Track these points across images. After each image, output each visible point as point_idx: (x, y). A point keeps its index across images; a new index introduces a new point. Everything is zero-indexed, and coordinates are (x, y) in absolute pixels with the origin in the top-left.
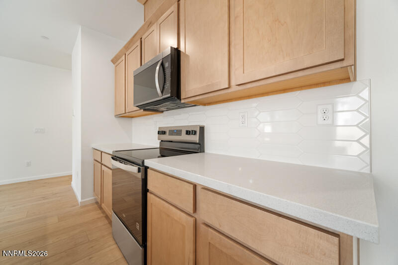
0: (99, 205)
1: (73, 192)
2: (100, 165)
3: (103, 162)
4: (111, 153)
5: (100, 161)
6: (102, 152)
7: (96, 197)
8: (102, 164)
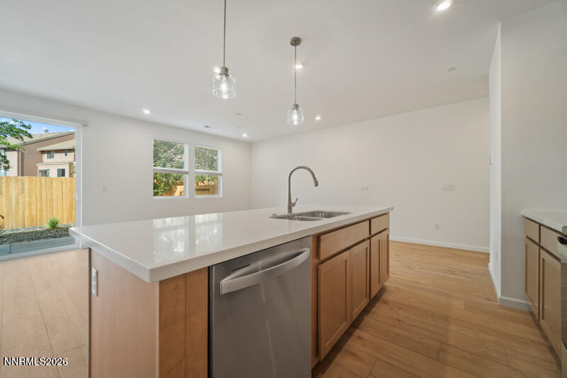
0: (535, 318)
1: (491, 280)
2: (537, 248)
3: (541, 244)
4: (561, 230)
5: (538, 241)
6: (540, 225)
7: (530, 303)
8: (541, 247)
